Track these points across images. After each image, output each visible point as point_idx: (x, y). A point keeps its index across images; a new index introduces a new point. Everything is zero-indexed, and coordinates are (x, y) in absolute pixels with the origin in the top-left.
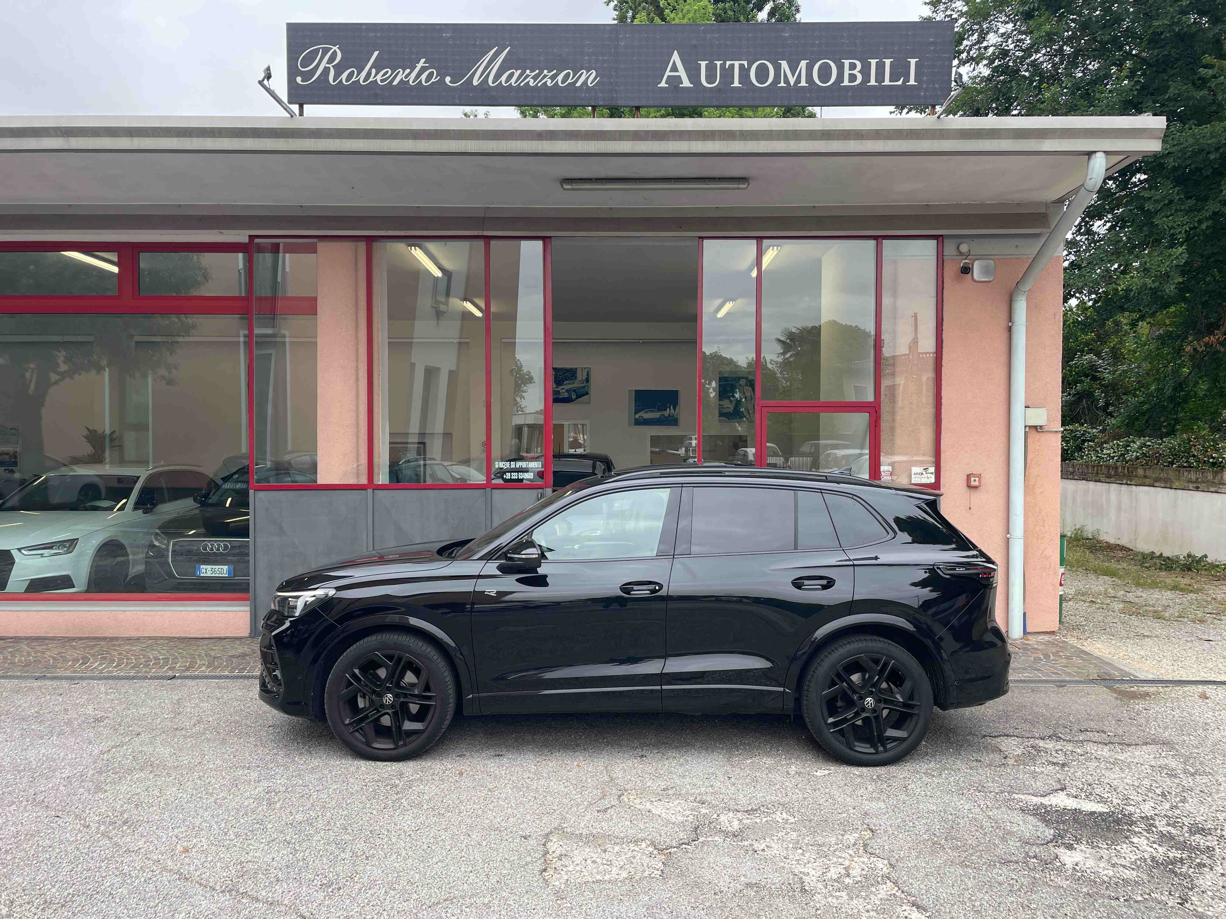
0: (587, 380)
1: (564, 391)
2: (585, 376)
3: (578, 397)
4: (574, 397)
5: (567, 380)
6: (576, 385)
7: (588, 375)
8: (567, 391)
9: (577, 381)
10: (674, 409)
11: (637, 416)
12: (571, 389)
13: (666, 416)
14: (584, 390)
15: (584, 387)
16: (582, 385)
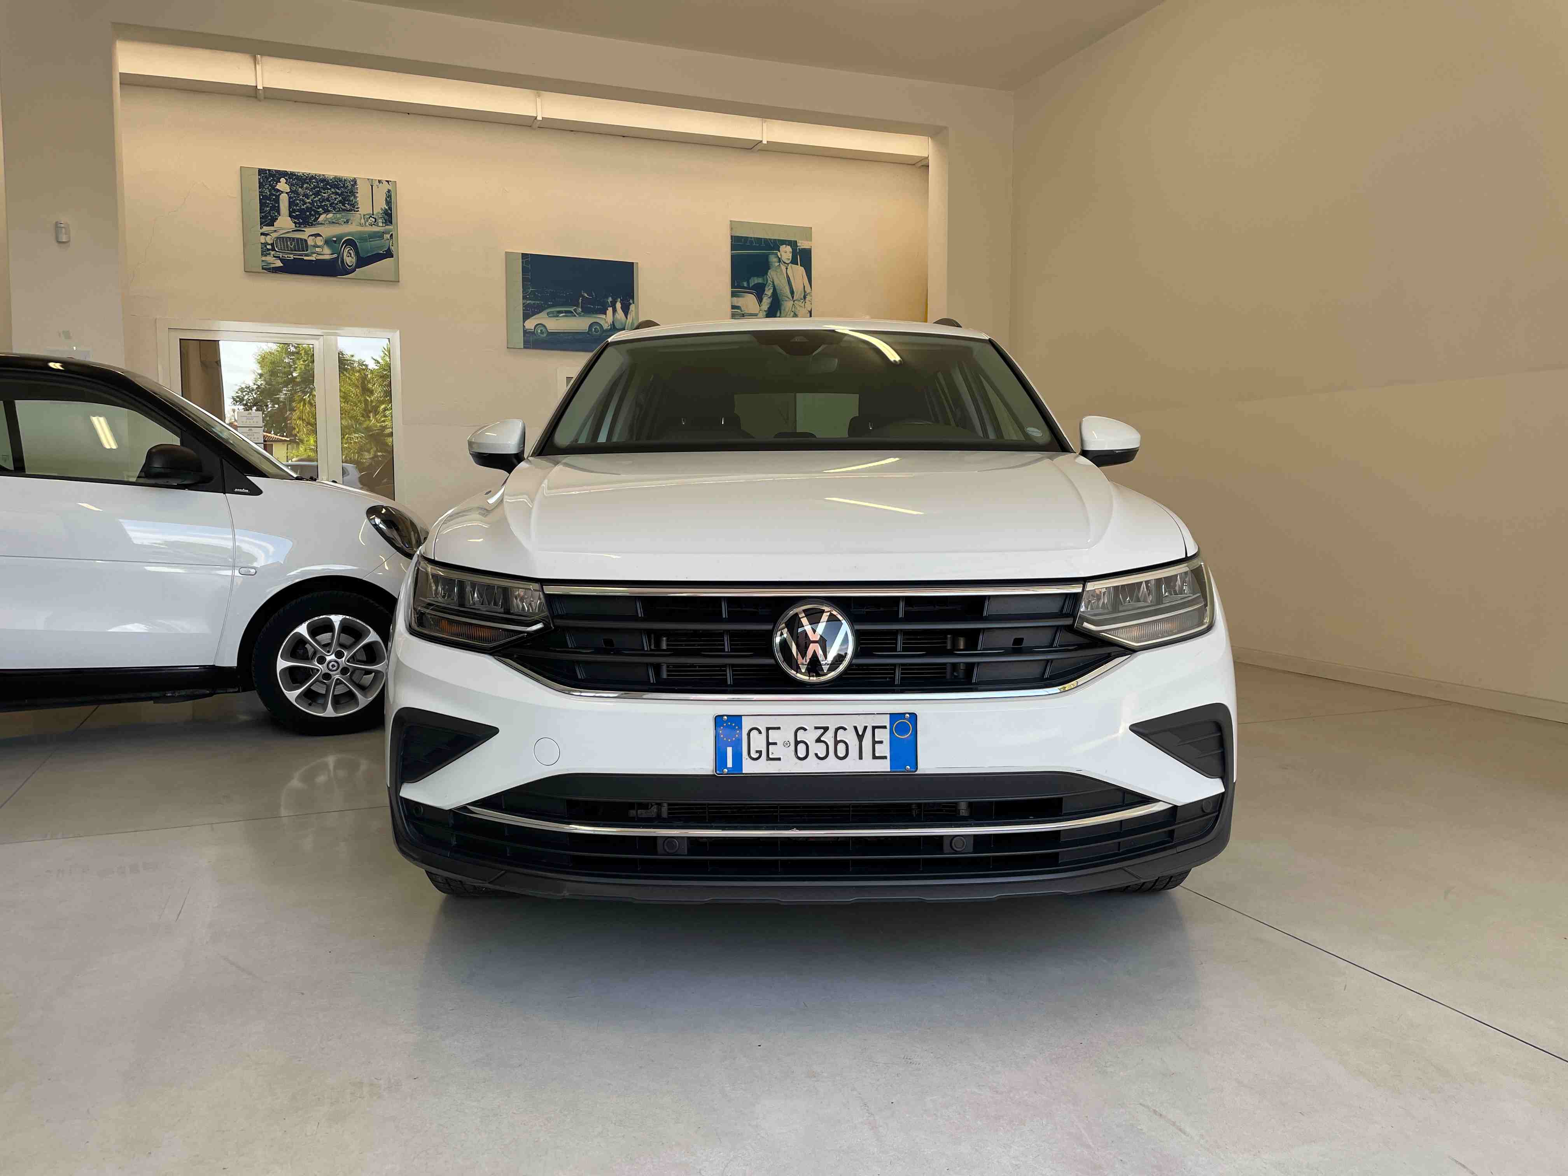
0: (388, 216)
1: (319, 241)
2: (381, 205)
3: (363, 261)
4: (350, 260)
5: (327, 211)
6: (354, 227)
7: (389, 202)
8: (328, 242)
9: (356, 217)
10: (626, 310)
11: (530, 324)
12: (339, 238)
13: (606, 326)
14: (376, 243)
15: (380, 235)
16: (375, 229)
